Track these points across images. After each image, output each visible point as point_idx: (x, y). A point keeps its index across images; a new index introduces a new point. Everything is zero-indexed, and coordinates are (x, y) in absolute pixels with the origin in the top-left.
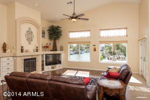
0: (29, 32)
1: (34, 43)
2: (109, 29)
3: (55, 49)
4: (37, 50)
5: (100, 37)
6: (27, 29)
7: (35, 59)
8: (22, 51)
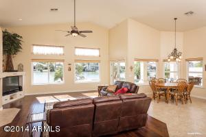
5: (75, 55)
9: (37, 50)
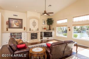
0: (34, 22)
1: (37, 27)
2: (79, 16)
3: (50, 29)
4: (38, 30)
5: (73, 22)
6: (33, 21)
8: (30, 30)
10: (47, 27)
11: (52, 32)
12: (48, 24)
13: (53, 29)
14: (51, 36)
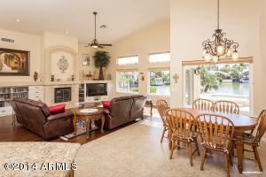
0: (63, 61)
1: (69, 72)
3: (101, 77)
4: (73, 79)
5: (149, 63)
6: (60, 58)
7: (70, 88)
8: (53, 80)
9: (122, 62)
10: (95, 73)
11: (105, 85)
12: (96, 66)
13: (110, 78)
14: (106, 94)
